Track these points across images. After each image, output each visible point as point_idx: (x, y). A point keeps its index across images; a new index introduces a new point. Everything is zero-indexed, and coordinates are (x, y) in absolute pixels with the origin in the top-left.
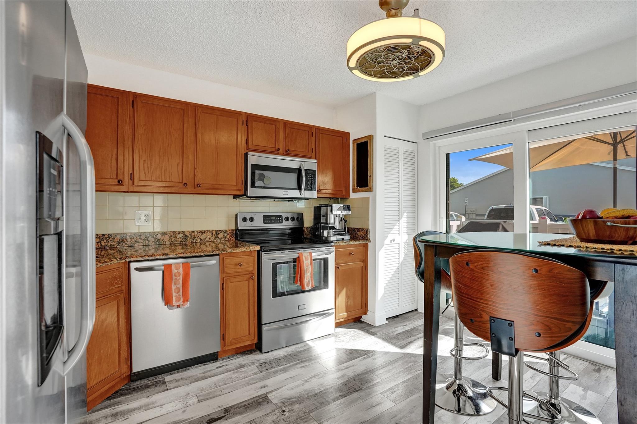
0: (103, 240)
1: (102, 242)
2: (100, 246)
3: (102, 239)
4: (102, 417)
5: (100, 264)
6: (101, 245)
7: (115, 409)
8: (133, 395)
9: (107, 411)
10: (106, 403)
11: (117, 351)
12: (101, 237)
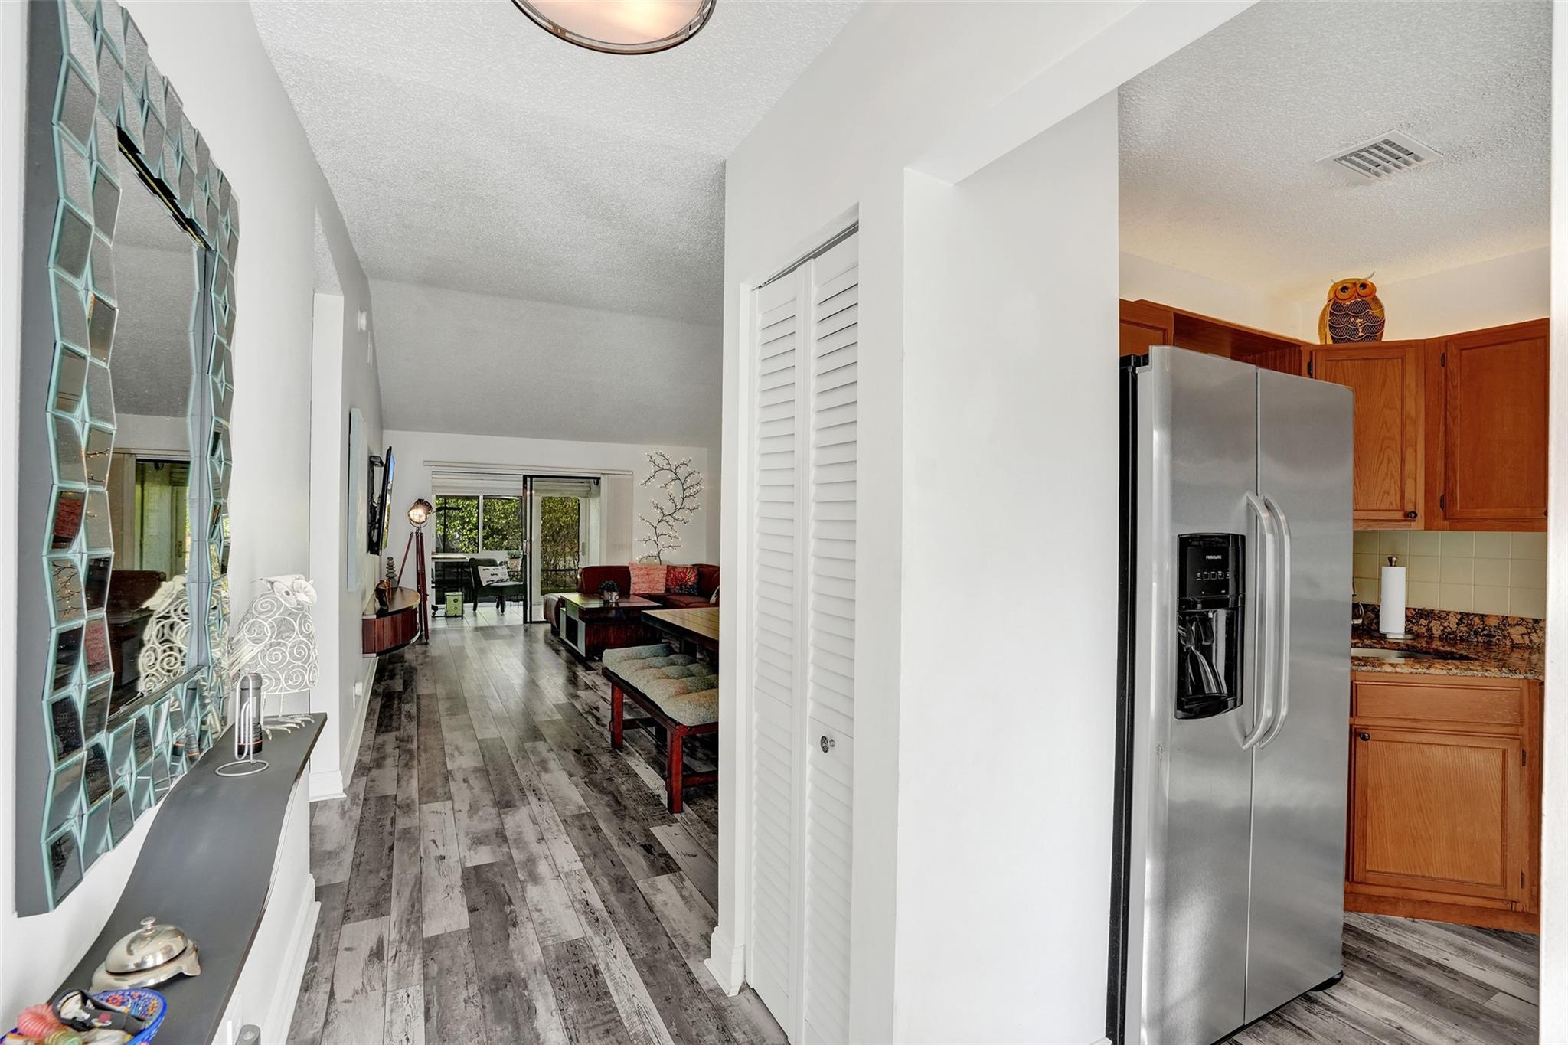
0: (1535, 632)
1: (1534, 635)
2: (1527, 642)
3: (1534, 628)
4: (1445, 940)
5: (1456, 671)
6: (1531, 641)
7: (1474, 945)
8: (1527, 953)
9: (1460, 940)
10: (1468, 931)
11: (1499, 849)
12: (1531, 625)
